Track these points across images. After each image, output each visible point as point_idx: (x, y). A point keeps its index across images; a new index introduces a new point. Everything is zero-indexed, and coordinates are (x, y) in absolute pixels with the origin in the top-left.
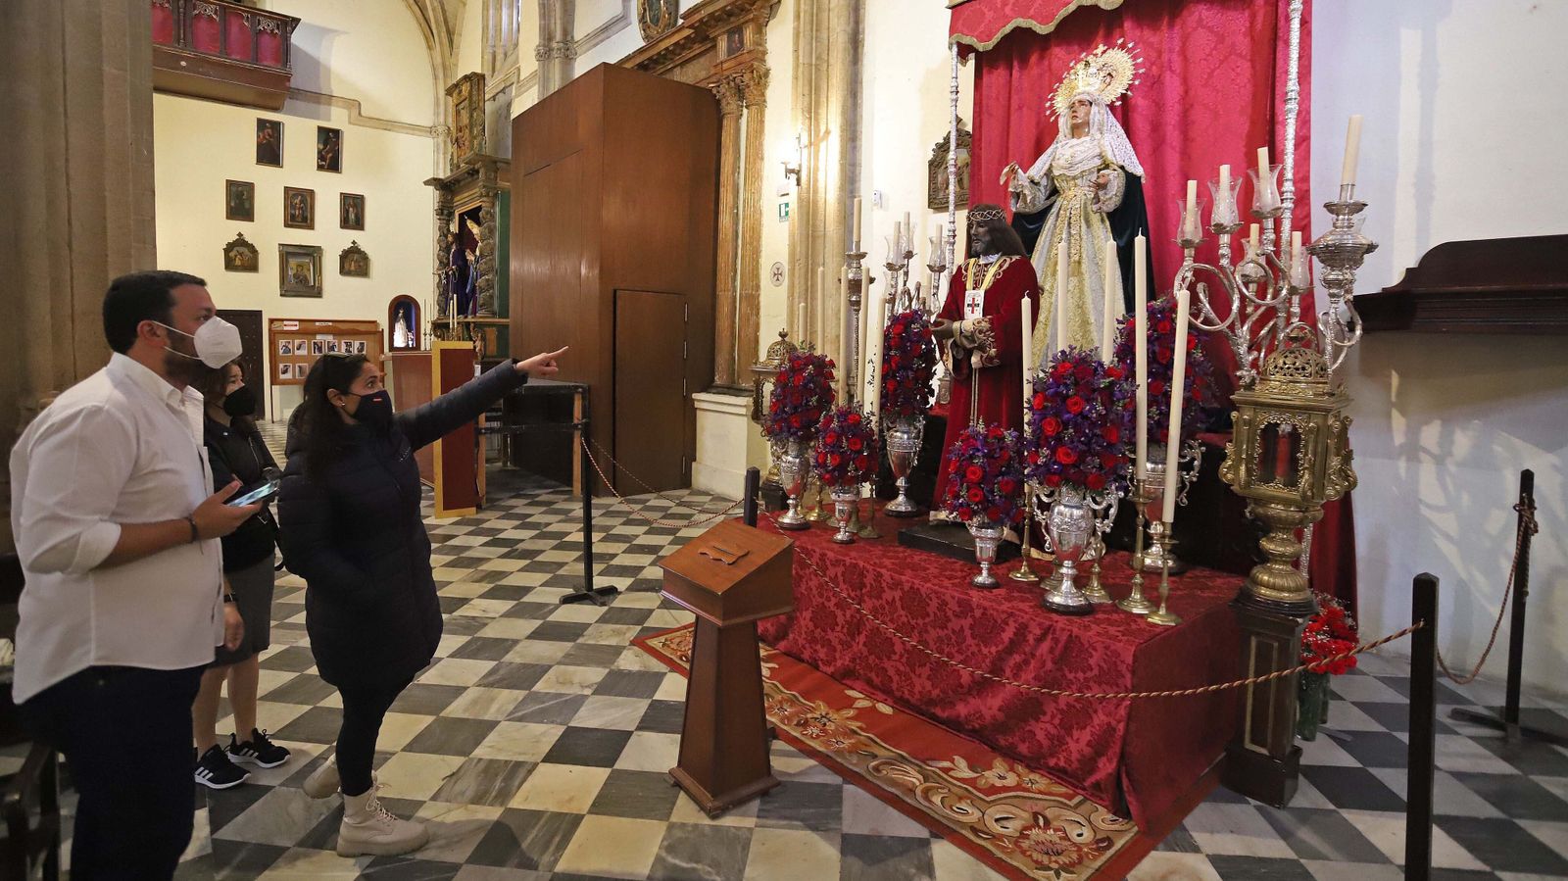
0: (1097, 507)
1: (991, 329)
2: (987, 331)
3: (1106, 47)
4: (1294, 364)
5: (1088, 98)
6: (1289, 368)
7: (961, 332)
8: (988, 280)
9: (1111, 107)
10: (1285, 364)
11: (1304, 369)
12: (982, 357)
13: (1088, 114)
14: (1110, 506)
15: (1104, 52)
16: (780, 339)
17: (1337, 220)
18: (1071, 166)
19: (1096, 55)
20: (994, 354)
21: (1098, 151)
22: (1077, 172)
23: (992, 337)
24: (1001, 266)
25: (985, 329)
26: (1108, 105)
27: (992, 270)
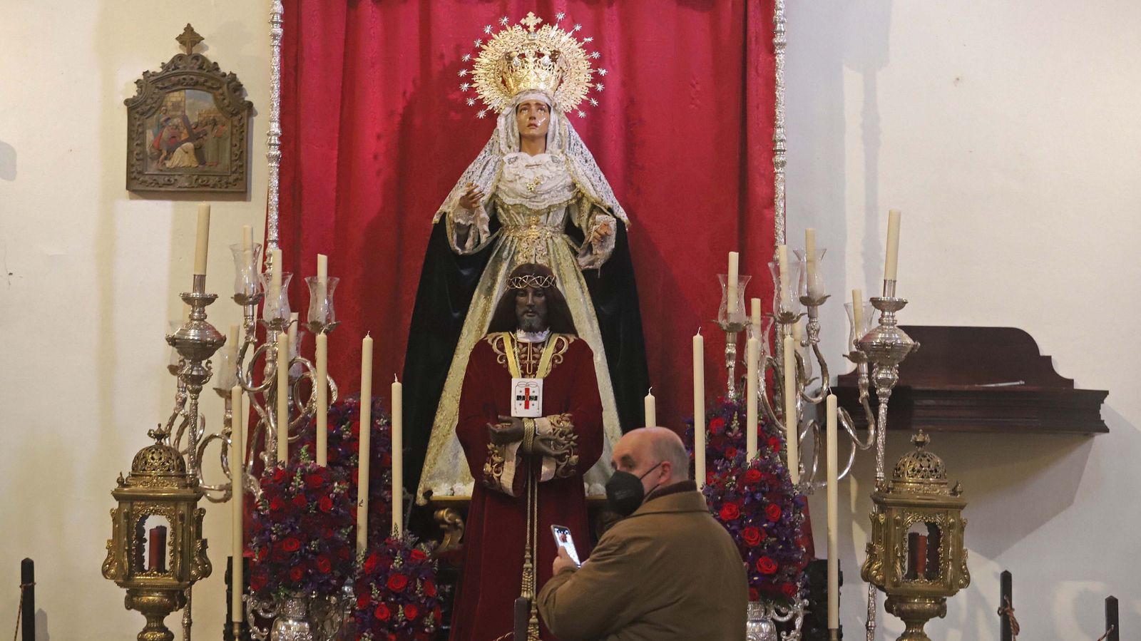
0: (780, 619)
1: (574, 432)
2: (570, 433)
3: (540, 20)
4: (929, 467)
5: (547, 100)
6: (925, 471)
7: (535, 435)
8: (545, 365)
9: (572, 116)
10: (921, 466)
11: (936, 471)
12: (558, 466)
13: (547, 123)
14: (795, 616)
15: (538, 27)
16: (153, 442)
17: (883, 316)
18: (535, 195)
19: (525, 27)
20: (575, 463)
21: (569, 180)
22: (543, 206)
23: (574, 441)
24: (558, 348)
25: (567, 431)
26: (567, 114)
27: (547, 353)
